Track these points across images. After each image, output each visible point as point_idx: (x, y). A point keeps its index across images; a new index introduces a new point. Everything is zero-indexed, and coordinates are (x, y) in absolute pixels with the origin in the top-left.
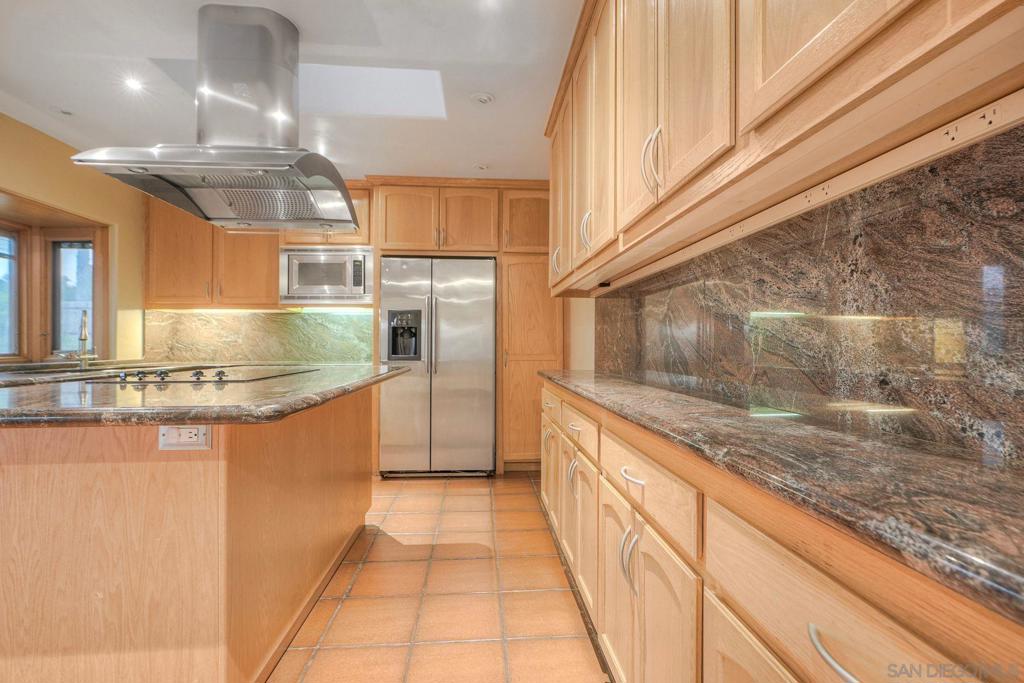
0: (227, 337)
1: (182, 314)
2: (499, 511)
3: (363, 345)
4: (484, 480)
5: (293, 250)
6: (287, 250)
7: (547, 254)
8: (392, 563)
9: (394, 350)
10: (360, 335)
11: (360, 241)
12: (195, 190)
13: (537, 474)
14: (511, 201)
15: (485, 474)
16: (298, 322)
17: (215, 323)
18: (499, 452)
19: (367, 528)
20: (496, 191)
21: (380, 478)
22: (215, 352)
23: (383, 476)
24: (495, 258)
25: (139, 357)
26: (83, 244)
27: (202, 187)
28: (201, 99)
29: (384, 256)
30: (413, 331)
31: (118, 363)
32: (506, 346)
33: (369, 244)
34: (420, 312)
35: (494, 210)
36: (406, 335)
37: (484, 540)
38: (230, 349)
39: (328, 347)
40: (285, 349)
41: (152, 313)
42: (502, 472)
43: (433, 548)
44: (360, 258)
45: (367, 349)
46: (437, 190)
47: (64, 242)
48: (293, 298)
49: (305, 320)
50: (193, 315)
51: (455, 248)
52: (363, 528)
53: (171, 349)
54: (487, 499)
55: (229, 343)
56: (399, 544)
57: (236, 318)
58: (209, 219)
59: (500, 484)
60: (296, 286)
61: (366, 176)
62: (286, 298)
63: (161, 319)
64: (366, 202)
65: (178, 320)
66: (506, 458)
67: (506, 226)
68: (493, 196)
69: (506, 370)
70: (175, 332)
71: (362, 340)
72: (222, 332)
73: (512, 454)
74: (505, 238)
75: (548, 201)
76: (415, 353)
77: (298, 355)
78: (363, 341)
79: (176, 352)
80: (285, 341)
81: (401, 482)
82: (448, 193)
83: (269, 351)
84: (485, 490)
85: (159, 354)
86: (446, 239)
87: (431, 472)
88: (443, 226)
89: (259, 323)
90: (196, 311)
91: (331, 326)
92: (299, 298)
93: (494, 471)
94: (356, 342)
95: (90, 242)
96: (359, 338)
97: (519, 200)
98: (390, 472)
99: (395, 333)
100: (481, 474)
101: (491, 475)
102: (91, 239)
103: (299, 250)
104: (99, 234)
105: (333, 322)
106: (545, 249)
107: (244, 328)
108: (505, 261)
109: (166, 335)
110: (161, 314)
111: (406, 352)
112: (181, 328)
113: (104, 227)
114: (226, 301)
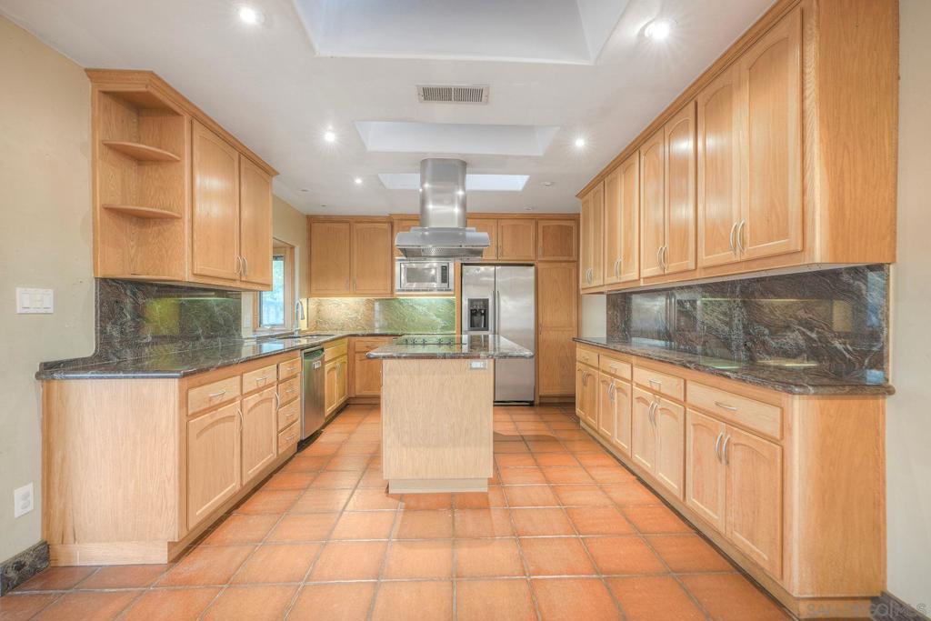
0: (351, 315)
1: (323, 300)
3: (439, 320)
4: (528, 407)
5: (403, 260)
6: (399, 260)
9: (473, 325)
10: (438, 313)
14: (544, 227)
15: (527, 404)
16: (397, 304)
17: (343, 305)
18: (537, 390)
20: (534, 222)
22: (343, 325)
24: (535, 265)
25: (306, 328)
26: (276, 258)
29: (464, 264)
30: (484, 312)
32: (541, 321)
34: (488, 300)
35: (532, 233)
36: (479, 315)
38: (353, 322)
39: (416, 321)
41: (311, 301)
42: (540, 403)
44: (446, 265)
46: (495, 221)
48: (402, 290)
49: (401, 303)
50: (328, 301)
51: (508, 258)
53: (316, 322)
55: (351, 319)
62: (399, 290)
63: (313, 303)
65: (320, 304)
66: (542, 393)
67: (540, 243)
68: (532, 224)
71: (438, 316)
72: (348, 312)
73: (544, 391)
74: (540, 252)
76: (485, 326)
77: (396, 326)
82: (503, 223)
85: (313, 326)
86: (502, 253)
88: (500, 244)
91: (418, 308)
92: (405, 291)
93: (534, 402)
94: (435, 317)
95: (282, 257)
97: (549, 227)
99: (473, 313)
100: (525, 404)
101: (531, 404)
102: (283, 255)
104: (288, 252)
105: (419, 305)
106: (565, 258)
107: (362, 309)
108: (541, 266)
109: (315, 313)
110: (314, 300)
111: (479, 325)
112: (322, 308)
113: (292, 248)
114: (359, 292)
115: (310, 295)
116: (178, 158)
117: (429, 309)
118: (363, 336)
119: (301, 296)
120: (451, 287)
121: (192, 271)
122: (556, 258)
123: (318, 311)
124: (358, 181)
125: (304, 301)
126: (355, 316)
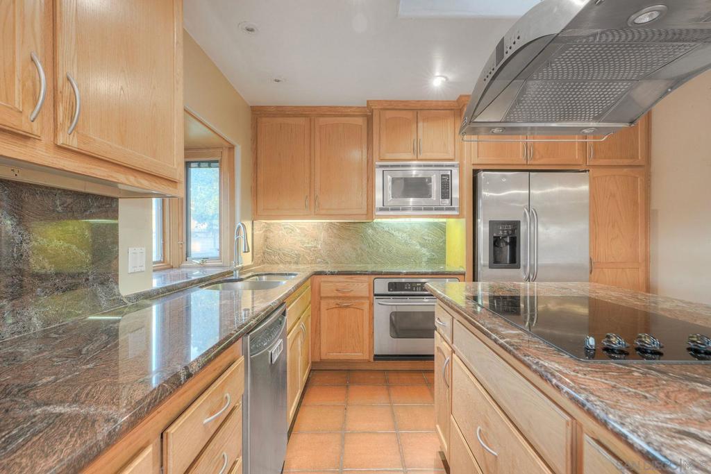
0: (308, 243)
1: (272, 224)
3: (424, 251)
5: (388, 166)
6: (381, 166)
10: (422, 241)
11: (447, 157)
16: (369, 230)
17: (298, 231)
22: (298, 256)
26: (209, 164)
33: (454, 160)
34: (518, 222)
38: (311, 253)
39: (394, 251)
41: (256, 224)
45: (427, 254)
47: (192, 162)
48: (387, 209)
49: (375, 228)
50: (279, 224)
51: (542, 162)
53: (264, 253)
55: (310, 248)
60: (389, 199)
62: (381, 209)
65: (268, 229)
71: (423, 246)
72: (304, 239)
74: (589, 152)
80: (357, 247)
83: (343, 256)
89: (335, 231)
90: (283, 221)
91: (396, 233)
94: (418, 247)
95: (217, 162)
96: (420, 244)
99: (496, 242)
102: (219, 159)
104: (226, 154)
105: (398, 230)
106: (627, 162)
107: (323, 235)
109: (262, 241)
110: (261, 223)
112: (270, 235)
113: (232, 148)
114: (323, 212)
115: (255, 215)
117: (411, 236)
118: (332, 274)
119: (243, 217)
120: (455, 205)
123: (266, 239)
125: (248, 224)
126: (314, 244)
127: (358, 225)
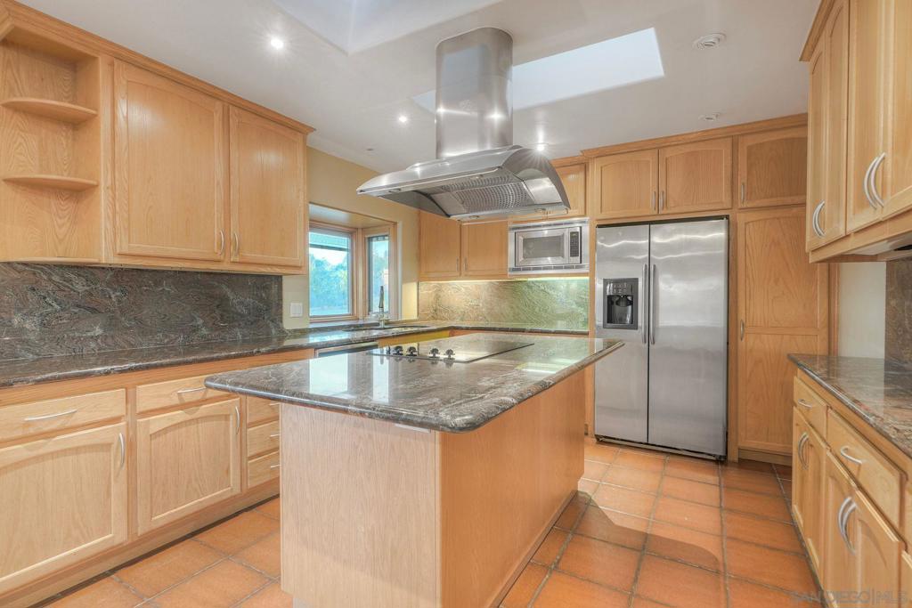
0: (471, 302)
1: (442, 285)
2: (730, 510)
3: (580, 310)
4: (712, 464)
5: (519, 228)
6: (514, 228)
7: (804, 204)
8: (602, 543)
9: (611, 318)
10: (580, 300)
11: (577, 214)
12: (437, 195)
13: (786, 471)
14: (750, 148)
15: (712, 458)
16: (525, 289)
17: (464, 290)
18: (732, 437)
19: (580, 495)
20: (729, 140)
21: (595, 440)
22: (463, 313)
23: (598, 440)
24: (727, 217)
25: (415, 317)
27: (442, 192)
28: (438, 117)
29: (600, 226)
30: (629, 298)
31: (403, 322)
32: (742, 316)
33: (585, 215)
34: (636, 280)
35: (726, 161)
36: (622, 303)
37: (710, 545)
38: (475, 311)
40: (514, 313)
41: (424, 285)
42: (736, 460)
43: (646, 536)
44: (578, 230)
45: (584, 314)
46: (655, 152)
47: (372, 237)
48: (518, 270)
49: (530, 287)
50: (449, 285)
51: (676, 210)
52: (576, 494)
53: (435, 311)
54: (714, 492)
56: (610, 522)
57: (478, 287)
58: (449, 216)
59: (733, 475)
60: (521, 259)
61: (582, 151)
62: (514, 270)
63: (428, 288)
64: (582, 175)
65: (439, 289)
66: (741, 444)
67: (742, 178)
69: (742, 343)
70: (438, 297)
72: (468, 298)
73: (750, 440)
74: (741, 192)
75: (806, 138)
76: (632, 322)
78: (580, 306)
79: (438, 312)
80: (514, 306)
81: (616, 449)
82: (669, 153)
83: (502, 314)
84: (713, 479)
85: (427, 315)
86: (666, 203)
87: (647, 444)
88: (662, 188)
89: (494, 290)
90: (451, 283)
91: (552, 292)
92: (524, 270)
93: (726, 457)
94: (574, 306)
95: (386, 236)
96: (576, 303)
97: (760, 145)
98: (606, 437)
99: (611, 302)
100: (709, 457)
101: (721, 461)
102: (387, 233)
103: (524, 228)
104: (392, 229)
105: (553, 289)
106: (798, 199)
107: (484, 294)
108: (741, 218)
109: (433, 300)
110: (429, 284)
111: (622, 320)
112: (442, 294)
113: (395, 224)
114: (470, 273)
116: (94, 112)
117: (567, 295)
120: (585, 262)
121: (114, 249)
122: (774, 201)
124: (403, 119)
126: (475, 303)
127: (516, 285)
